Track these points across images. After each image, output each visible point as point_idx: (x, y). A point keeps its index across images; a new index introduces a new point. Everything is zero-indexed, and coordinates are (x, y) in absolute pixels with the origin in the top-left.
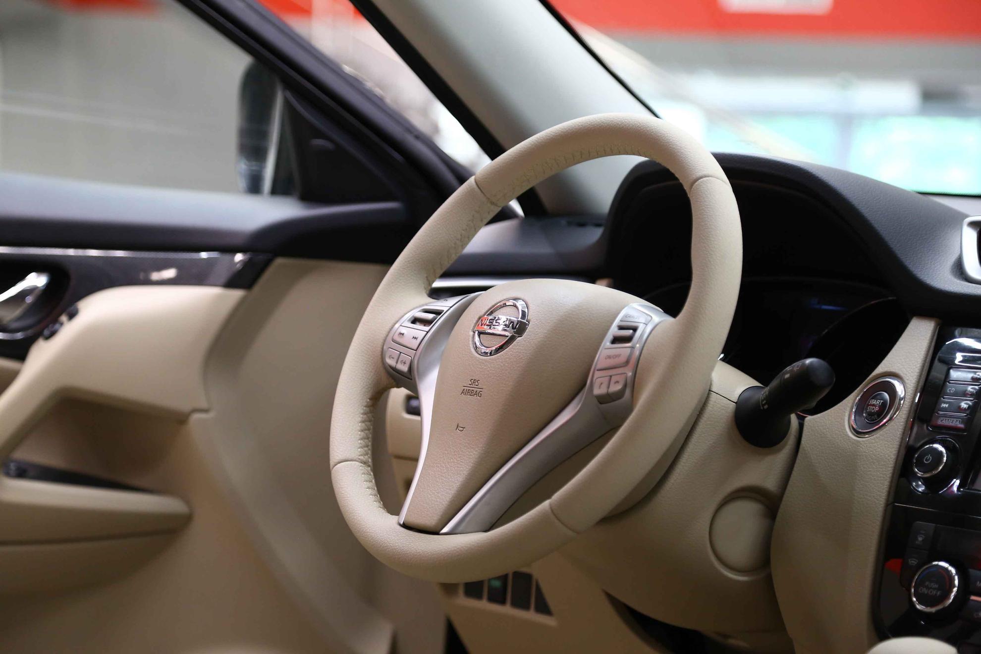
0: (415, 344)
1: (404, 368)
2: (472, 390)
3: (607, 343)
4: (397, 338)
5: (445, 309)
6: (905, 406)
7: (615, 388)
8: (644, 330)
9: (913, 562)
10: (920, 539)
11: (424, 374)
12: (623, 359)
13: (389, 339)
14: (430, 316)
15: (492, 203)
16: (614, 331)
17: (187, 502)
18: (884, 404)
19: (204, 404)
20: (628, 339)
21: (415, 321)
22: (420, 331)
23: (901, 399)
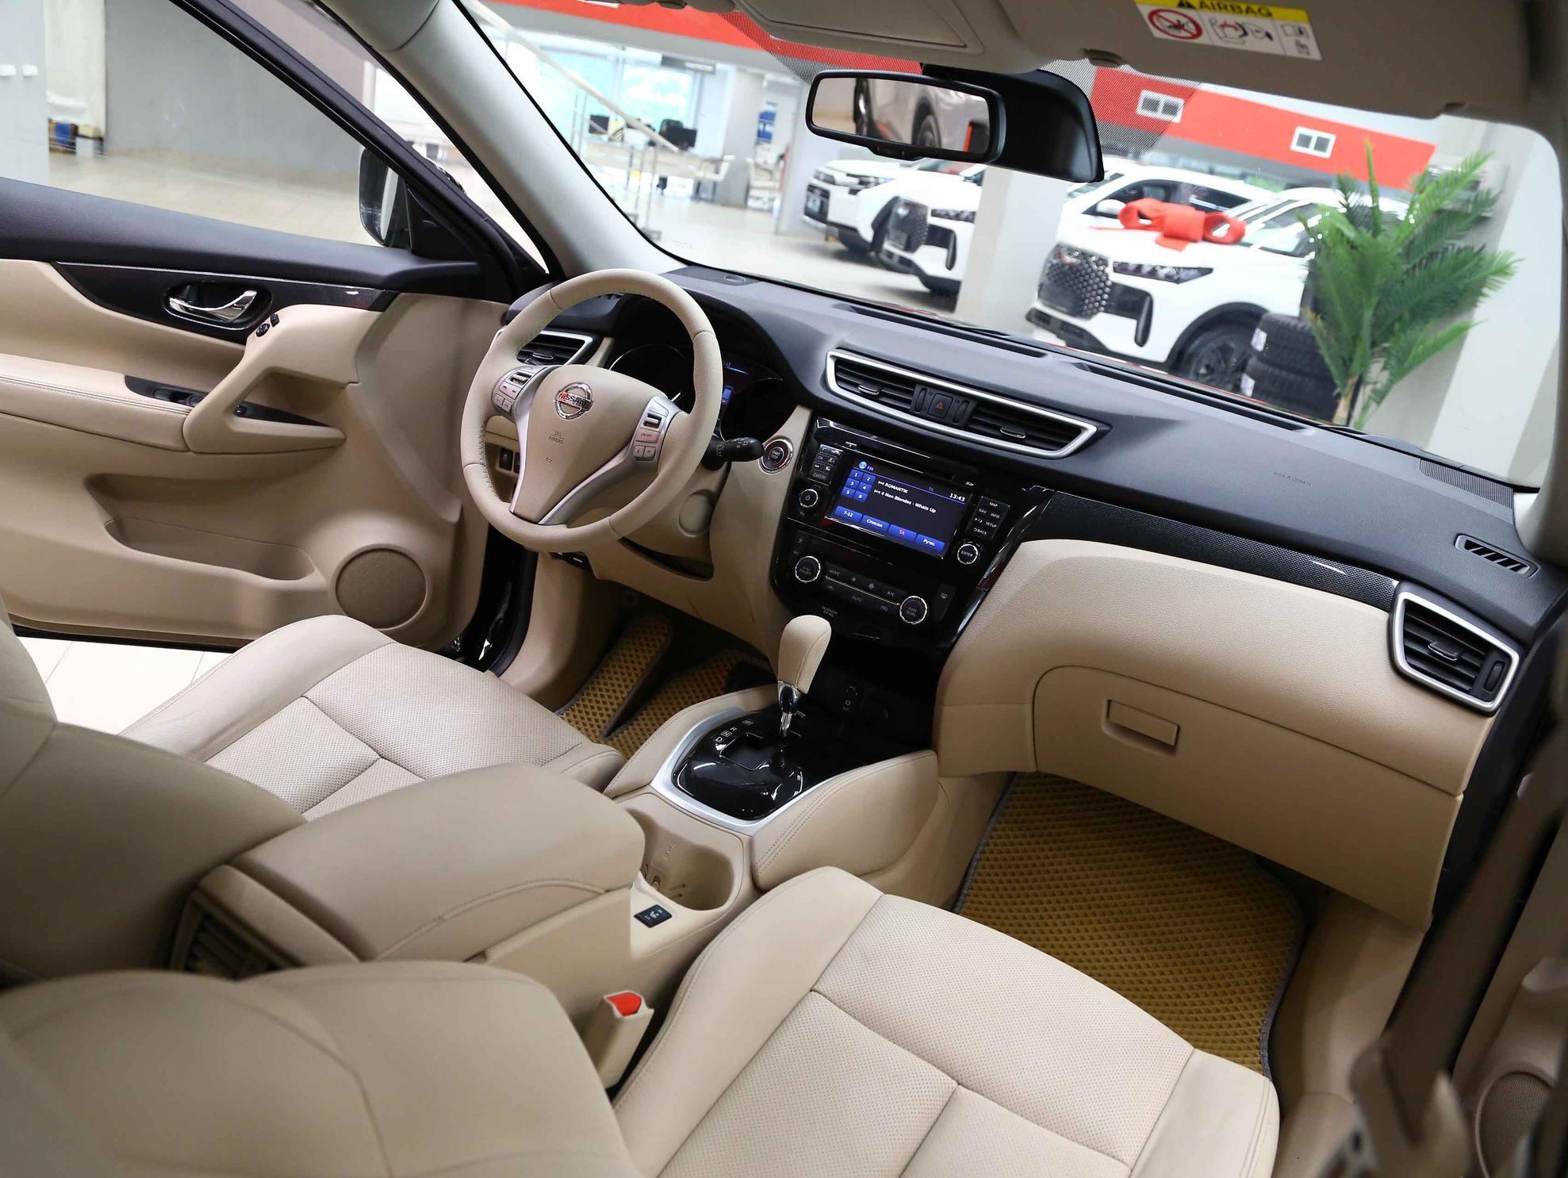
0: (515, 395)
1: (508, 410)
2: (557, 438)
3: (641, 424)
4: (501, 388)
5: (533, 375)
6: (794, 457)
7: (647, 455)
8: (665, 421)
9: (796, 553)
10: (801, 540)
11: (520, 416)
12: (653, 439)
13: (497, 388)
14: (524, 379)
15: (561, 309)
16: (645, 417)
17: (343, 432)
18: (781, 455)
19: (356, 380)
20: (657, 426)
21: (512, 379)
22: (517, 387)
23: (791, 452)
